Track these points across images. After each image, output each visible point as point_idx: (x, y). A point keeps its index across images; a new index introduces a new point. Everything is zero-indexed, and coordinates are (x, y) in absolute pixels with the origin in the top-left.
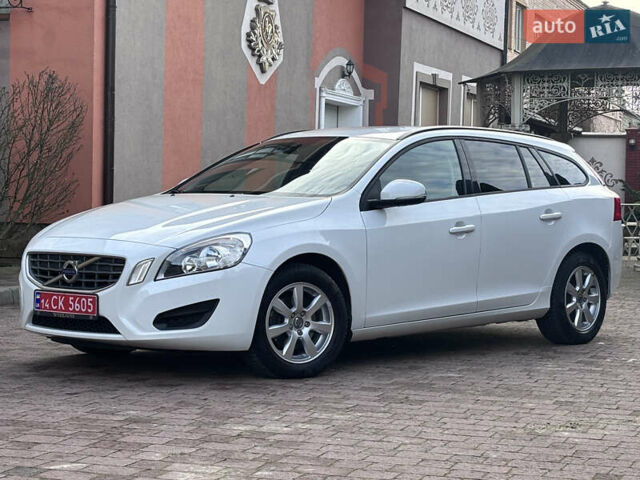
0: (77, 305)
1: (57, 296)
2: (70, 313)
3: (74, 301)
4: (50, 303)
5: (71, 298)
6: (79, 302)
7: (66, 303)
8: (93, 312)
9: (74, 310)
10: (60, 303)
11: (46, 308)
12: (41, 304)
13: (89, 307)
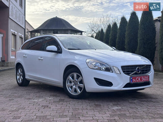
0: (144, 79)
1: (138, 77)
2: (142, 82)
3: (143, 78)
4: (136, 80)
5: (143, 77)
6: (145, 78)
7: (141, 79)
8: (148, 80)
9: (143, 81)
10: (139, 79)
11: (134, 81)
12: (133, 81)
13: (147, 79)
